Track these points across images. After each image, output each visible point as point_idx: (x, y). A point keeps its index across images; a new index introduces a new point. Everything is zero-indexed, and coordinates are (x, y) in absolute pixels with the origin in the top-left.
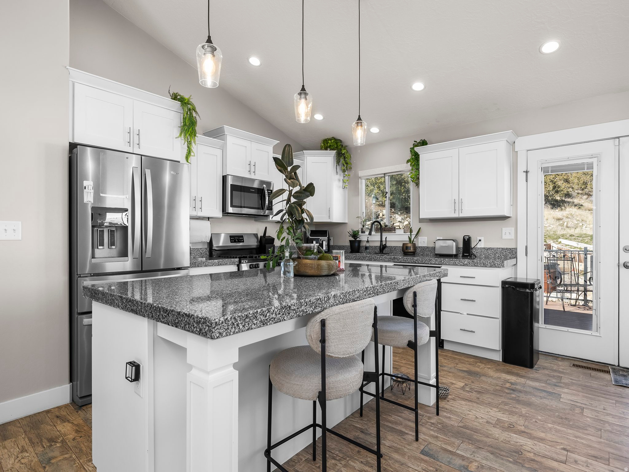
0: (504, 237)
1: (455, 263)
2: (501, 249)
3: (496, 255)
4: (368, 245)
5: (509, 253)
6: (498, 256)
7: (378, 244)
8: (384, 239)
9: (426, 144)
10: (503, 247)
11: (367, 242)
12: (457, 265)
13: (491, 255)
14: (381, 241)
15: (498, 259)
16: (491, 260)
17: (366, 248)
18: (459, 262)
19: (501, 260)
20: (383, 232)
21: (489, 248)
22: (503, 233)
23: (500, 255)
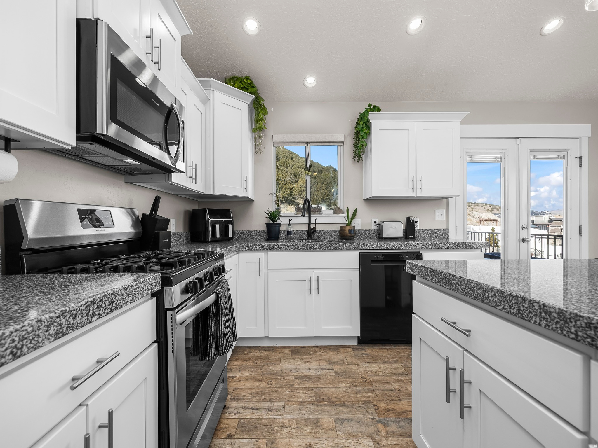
0: (437, 218)
1: (439, 247)
2: (436, 230)
3: (432, 236)
4: (290, 229)
5: (443, 233)
6: (434, 237)
7: (305, 228)
8: (312, 221)
9: (379, 110)
10: (438, 228)
11: (289, 225)
12: (441, 248)
13: (428, 236)
14: (310, 224)
15: (434, 239)
16: (428, 241)
17: (289, 233)
18: (444, 245)
19: (436, 240)
20: (311, 213)
21: (426, 230)
22: (437, 215)
23: (436, 236)
